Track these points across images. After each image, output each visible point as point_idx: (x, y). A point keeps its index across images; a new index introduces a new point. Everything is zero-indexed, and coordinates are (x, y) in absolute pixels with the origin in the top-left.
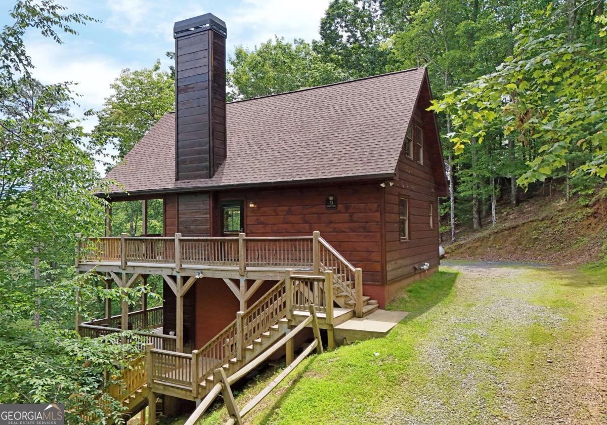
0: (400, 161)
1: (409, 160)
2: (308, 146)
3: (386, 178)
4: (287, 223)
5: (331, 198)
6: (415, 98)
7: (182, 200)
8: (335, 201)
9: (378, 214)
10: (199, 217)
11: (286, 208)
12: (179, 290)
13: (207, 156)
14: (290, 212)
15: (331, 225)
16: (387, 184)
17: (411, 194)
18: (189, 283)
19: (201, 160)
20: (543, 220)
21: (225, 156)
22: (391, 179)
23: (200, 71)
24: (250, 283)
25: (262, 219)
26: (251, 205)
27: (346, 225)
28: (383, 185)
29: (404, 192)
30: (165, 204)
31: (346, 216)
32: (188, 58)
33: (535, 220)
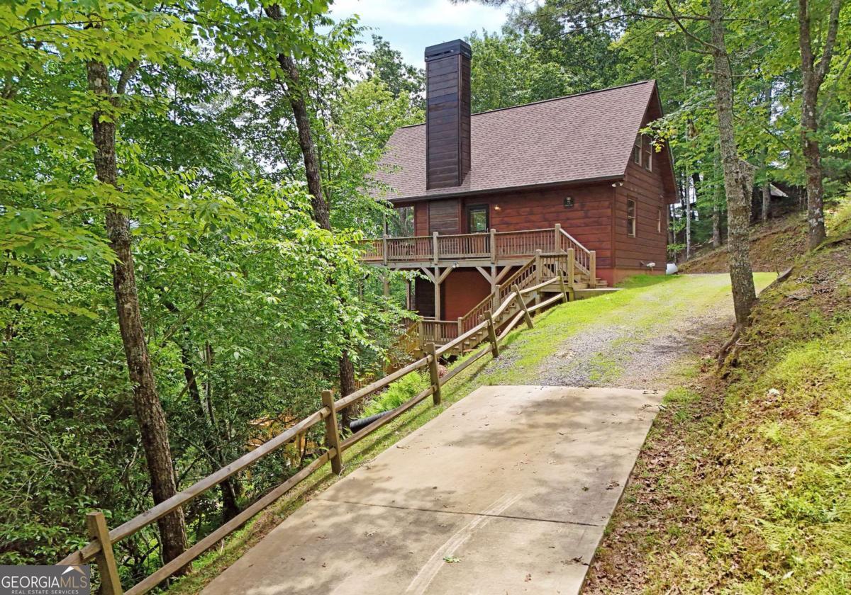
0: (629, 166)
1: (638, 166)
2: (546, 155)
3: (618, 179)
4: (529, 222)
5: (569, 199)
6: (644, 111)
7: (433, 205)
8: (572, 201)
9: (609, 210)
10: (449, 220)
11: (528, 209)
12: (436, 280)
13: (457, 166)
14: (531, 213)
15: (569, 221)
16: (618, 185)
17: (639, 196)
18: (446, 273)
19: (451, 171)
20: (785, 232)
21: (469, 167)
22: (622, 181)
23: (450, 91)
24: (499, 269)
25: (506, 219)
26: (497, 208)
27: (582, 221)
28: (614, 185)
29: (633, 194)
30: (416, 211)
31: (581, 214)
32: (438, 79)
33: (777, 233)
